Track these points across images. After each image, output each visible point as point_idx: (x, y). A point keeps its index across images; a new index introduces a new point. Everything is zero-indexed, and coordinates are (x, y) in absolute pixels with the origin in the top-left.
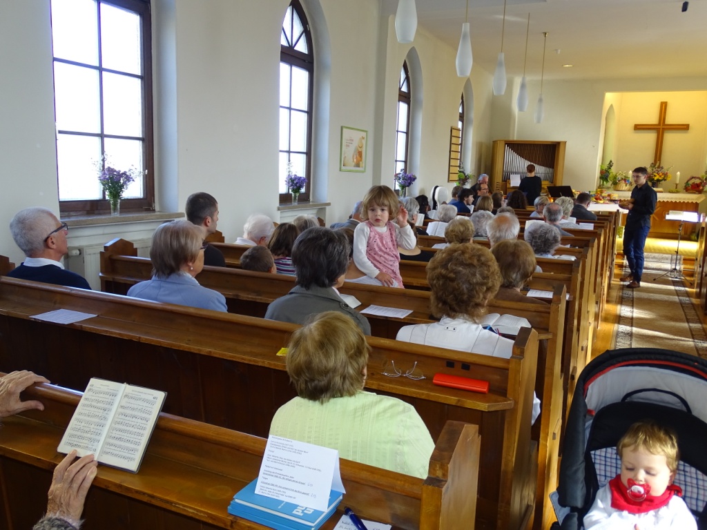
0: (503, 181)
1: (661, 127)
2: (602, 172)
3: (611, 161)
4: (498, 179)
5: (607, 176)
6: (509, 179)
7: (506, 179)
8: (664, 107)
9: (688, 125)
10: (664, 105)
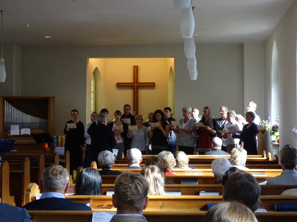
0: (4, 131)
1: (136, 85)
6: (10, 129)
7: (7, 129)
9: (154, 83)
10: (136, 68)
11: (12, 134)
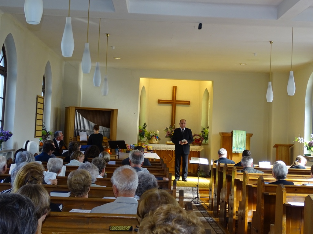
0: (74, 137)
1: (174, 102)
2: (140, 131)
3: (145, 124)
4: (71, 135)
5: (144, 134)
6: (79, 135)
7: (77, 135)
8: (175, 89)
9: (189, 102)
10: (175, 88)
11: (81, 140)
